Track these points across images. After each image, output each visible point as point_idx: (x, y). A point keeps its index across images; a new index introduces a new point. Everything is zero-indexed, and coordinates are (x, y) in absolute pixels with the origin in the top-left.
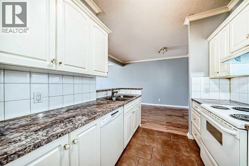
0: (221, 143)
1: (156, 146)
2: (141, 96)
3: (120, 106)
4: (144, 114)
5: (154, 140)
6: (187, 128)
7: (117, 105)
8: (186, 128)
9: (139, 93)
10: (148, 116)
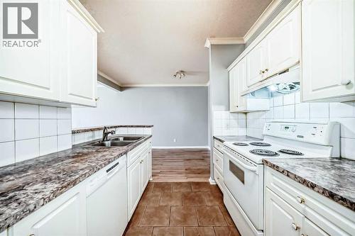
0: (243, 182)
1: (175, 204)
2: (151, 136)
3: (121, 155)
4: (155, 163)
5: (171, 197)
6: (209, 172)
7: (116, 154)
8: (207, 172)
9: (147, 132)
10: (162, 165)
